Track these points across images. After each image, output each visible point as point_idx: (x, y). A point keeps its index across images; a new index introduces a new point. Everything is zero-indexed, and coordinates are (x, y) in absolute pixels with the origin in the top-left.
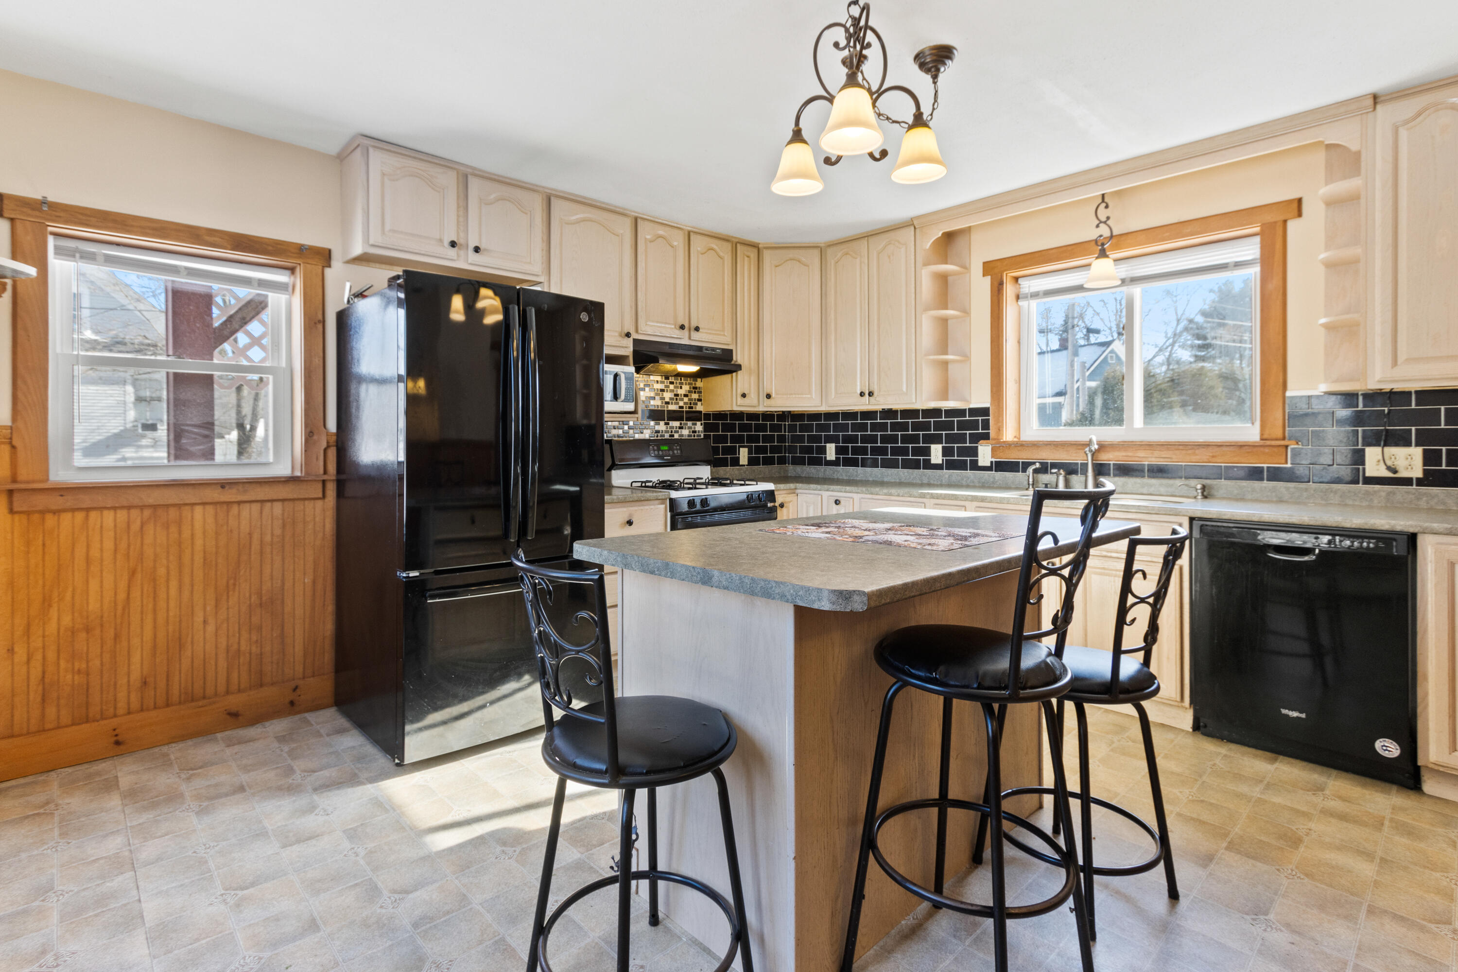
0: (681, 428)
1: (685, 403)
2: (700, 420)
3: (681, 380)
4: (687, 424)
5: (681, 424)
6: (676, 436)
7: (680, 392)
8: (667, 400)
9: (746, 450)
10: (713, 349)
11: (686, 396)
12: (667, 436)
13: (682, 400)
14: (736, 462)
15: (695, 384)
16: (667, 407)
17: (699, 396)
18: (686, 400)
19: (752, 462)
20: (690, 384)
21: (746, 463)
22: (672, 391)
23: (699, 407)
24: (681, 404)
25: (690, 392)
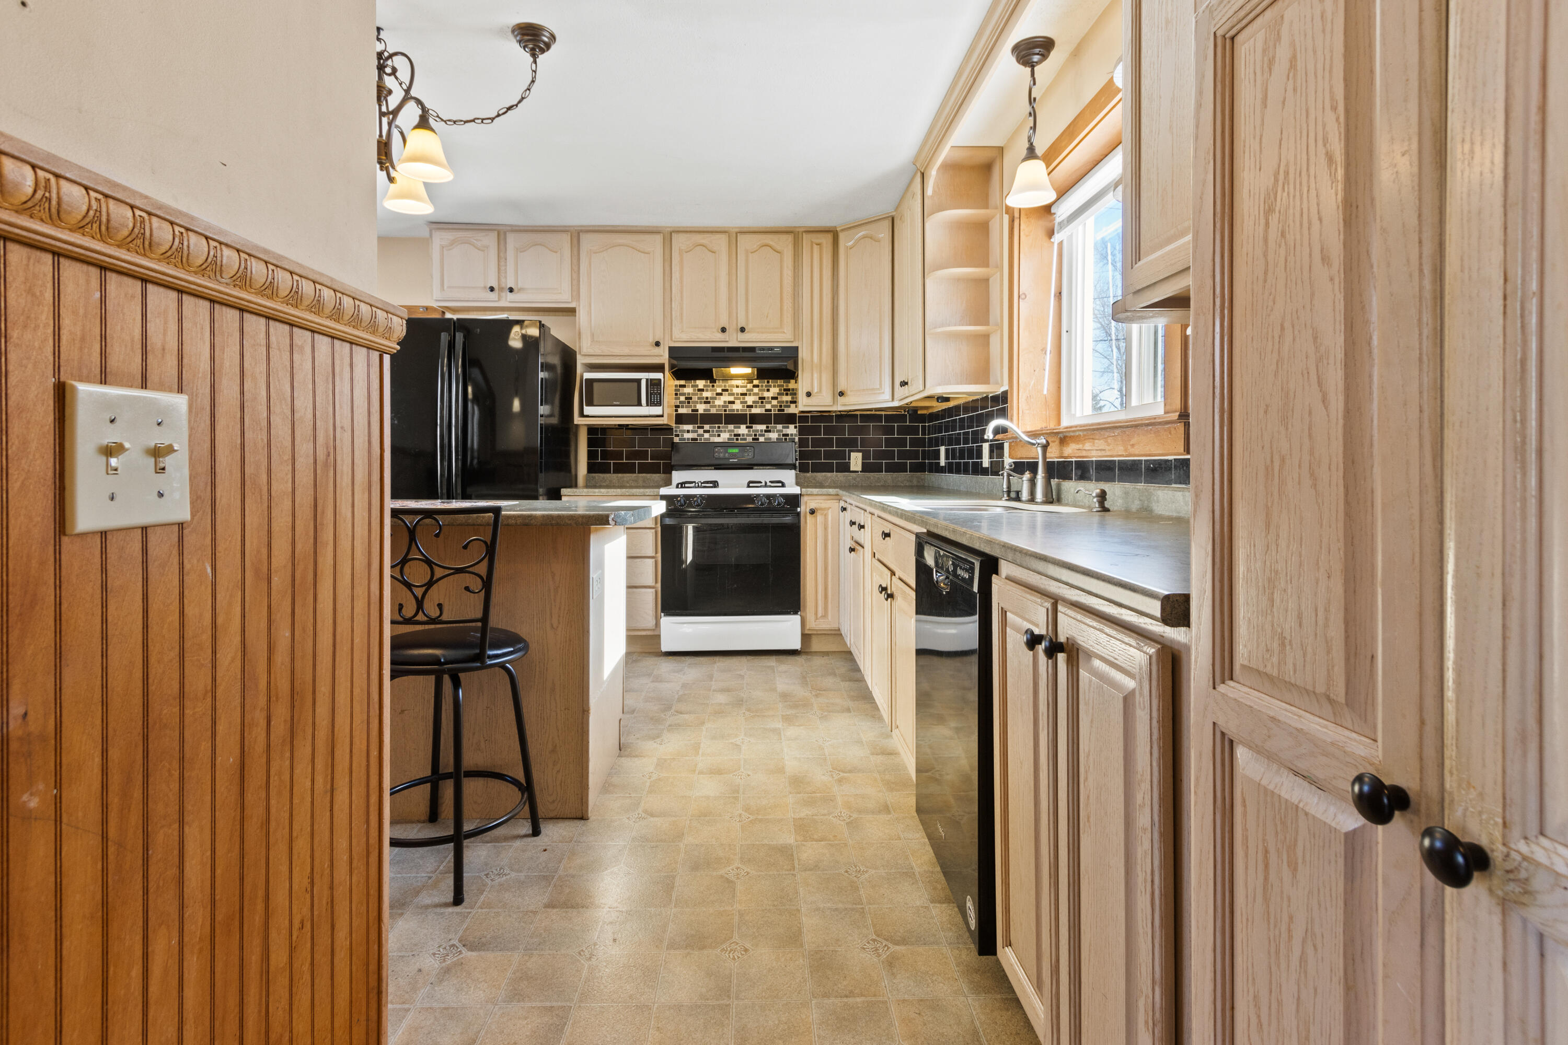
0: (768, 431)
1: (773, 406)
2: (793, 422)
3: (768, 382)
4: (776, 427)
5: (767, 427)
6: (762, 439)
7: (766, 394)
8: (750, 403)
9: (860, 455)
10: (771, 348)
11: (773, 398)
12: (750, 439)
13: (770, 403)
14: (845, 468)
15: (787, 386)
16: (750, 411)
17: (792, 398)
18: (775, 402)
19: (866, 468)
20: (779, 386)
21: (859, 468)
22: (755, 394)
23: (792, 410)
24: (768, 407)
25: (779, 394)
